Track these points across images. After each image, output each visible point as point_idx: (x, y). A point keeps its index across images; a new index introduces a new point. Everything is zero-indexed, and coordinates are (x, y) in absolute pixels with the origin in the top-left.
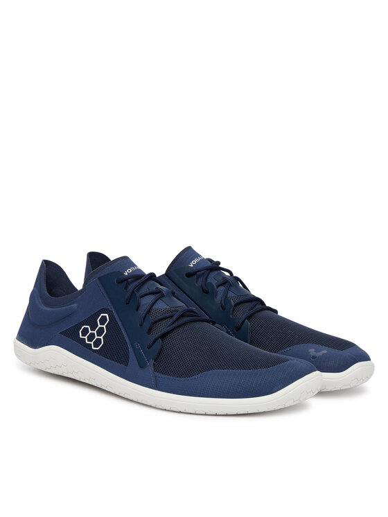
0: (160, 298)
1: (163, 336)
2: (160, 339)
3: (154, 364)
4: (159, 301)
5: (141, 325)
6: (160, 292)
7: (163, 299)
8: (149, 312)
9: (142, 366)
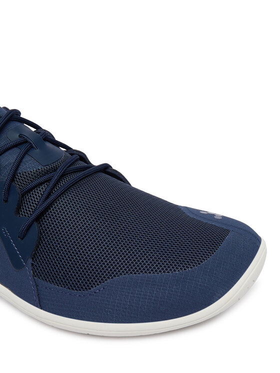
0: (26, 153)
1: (38, 219)
2: (35, 223)
3: (32, 264)
4: (27, 158)
5: (6, 201)
6: (26, 142)
7: (30, 153)
8: (13, 178)
9: (18, 265)
